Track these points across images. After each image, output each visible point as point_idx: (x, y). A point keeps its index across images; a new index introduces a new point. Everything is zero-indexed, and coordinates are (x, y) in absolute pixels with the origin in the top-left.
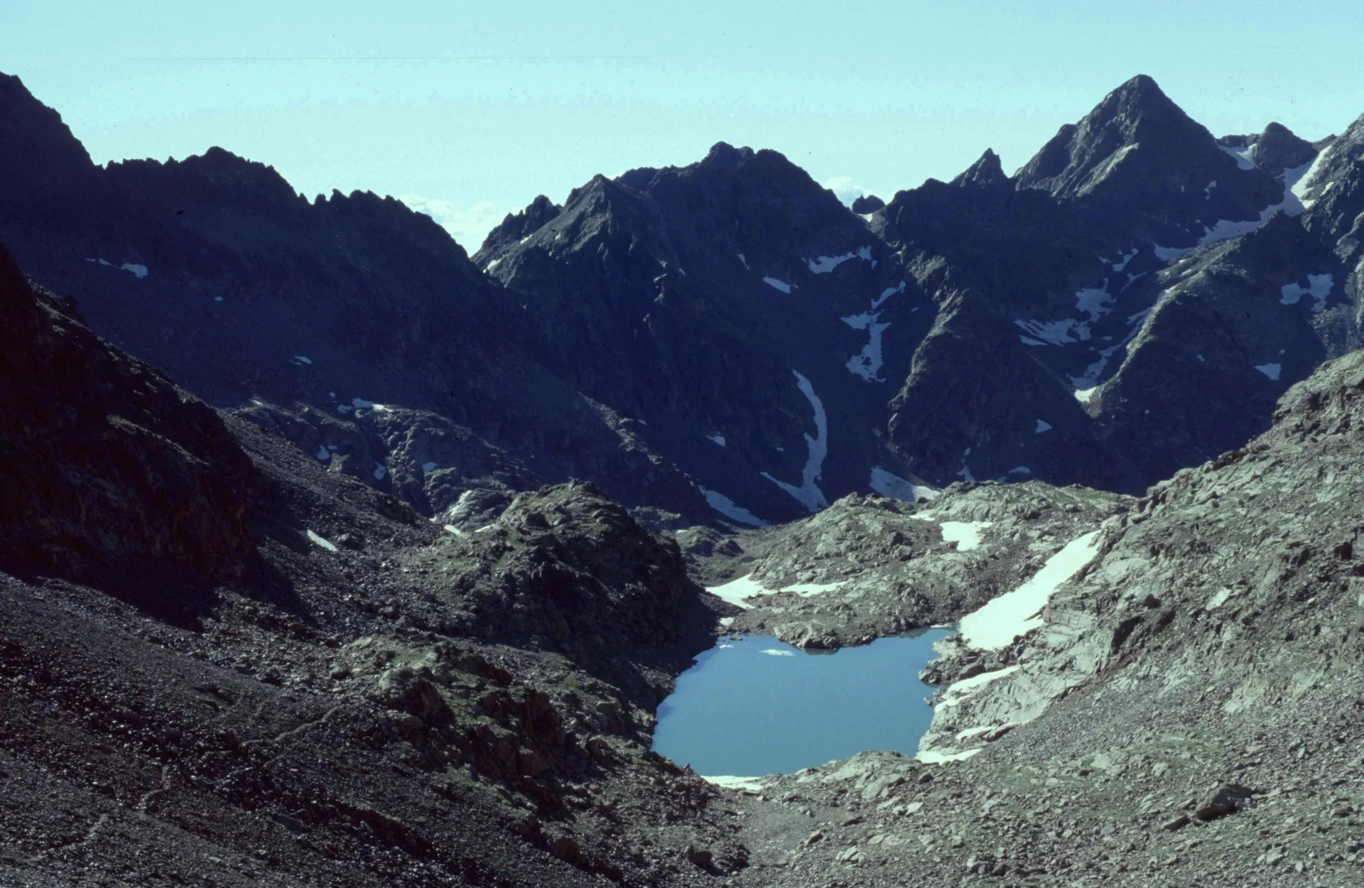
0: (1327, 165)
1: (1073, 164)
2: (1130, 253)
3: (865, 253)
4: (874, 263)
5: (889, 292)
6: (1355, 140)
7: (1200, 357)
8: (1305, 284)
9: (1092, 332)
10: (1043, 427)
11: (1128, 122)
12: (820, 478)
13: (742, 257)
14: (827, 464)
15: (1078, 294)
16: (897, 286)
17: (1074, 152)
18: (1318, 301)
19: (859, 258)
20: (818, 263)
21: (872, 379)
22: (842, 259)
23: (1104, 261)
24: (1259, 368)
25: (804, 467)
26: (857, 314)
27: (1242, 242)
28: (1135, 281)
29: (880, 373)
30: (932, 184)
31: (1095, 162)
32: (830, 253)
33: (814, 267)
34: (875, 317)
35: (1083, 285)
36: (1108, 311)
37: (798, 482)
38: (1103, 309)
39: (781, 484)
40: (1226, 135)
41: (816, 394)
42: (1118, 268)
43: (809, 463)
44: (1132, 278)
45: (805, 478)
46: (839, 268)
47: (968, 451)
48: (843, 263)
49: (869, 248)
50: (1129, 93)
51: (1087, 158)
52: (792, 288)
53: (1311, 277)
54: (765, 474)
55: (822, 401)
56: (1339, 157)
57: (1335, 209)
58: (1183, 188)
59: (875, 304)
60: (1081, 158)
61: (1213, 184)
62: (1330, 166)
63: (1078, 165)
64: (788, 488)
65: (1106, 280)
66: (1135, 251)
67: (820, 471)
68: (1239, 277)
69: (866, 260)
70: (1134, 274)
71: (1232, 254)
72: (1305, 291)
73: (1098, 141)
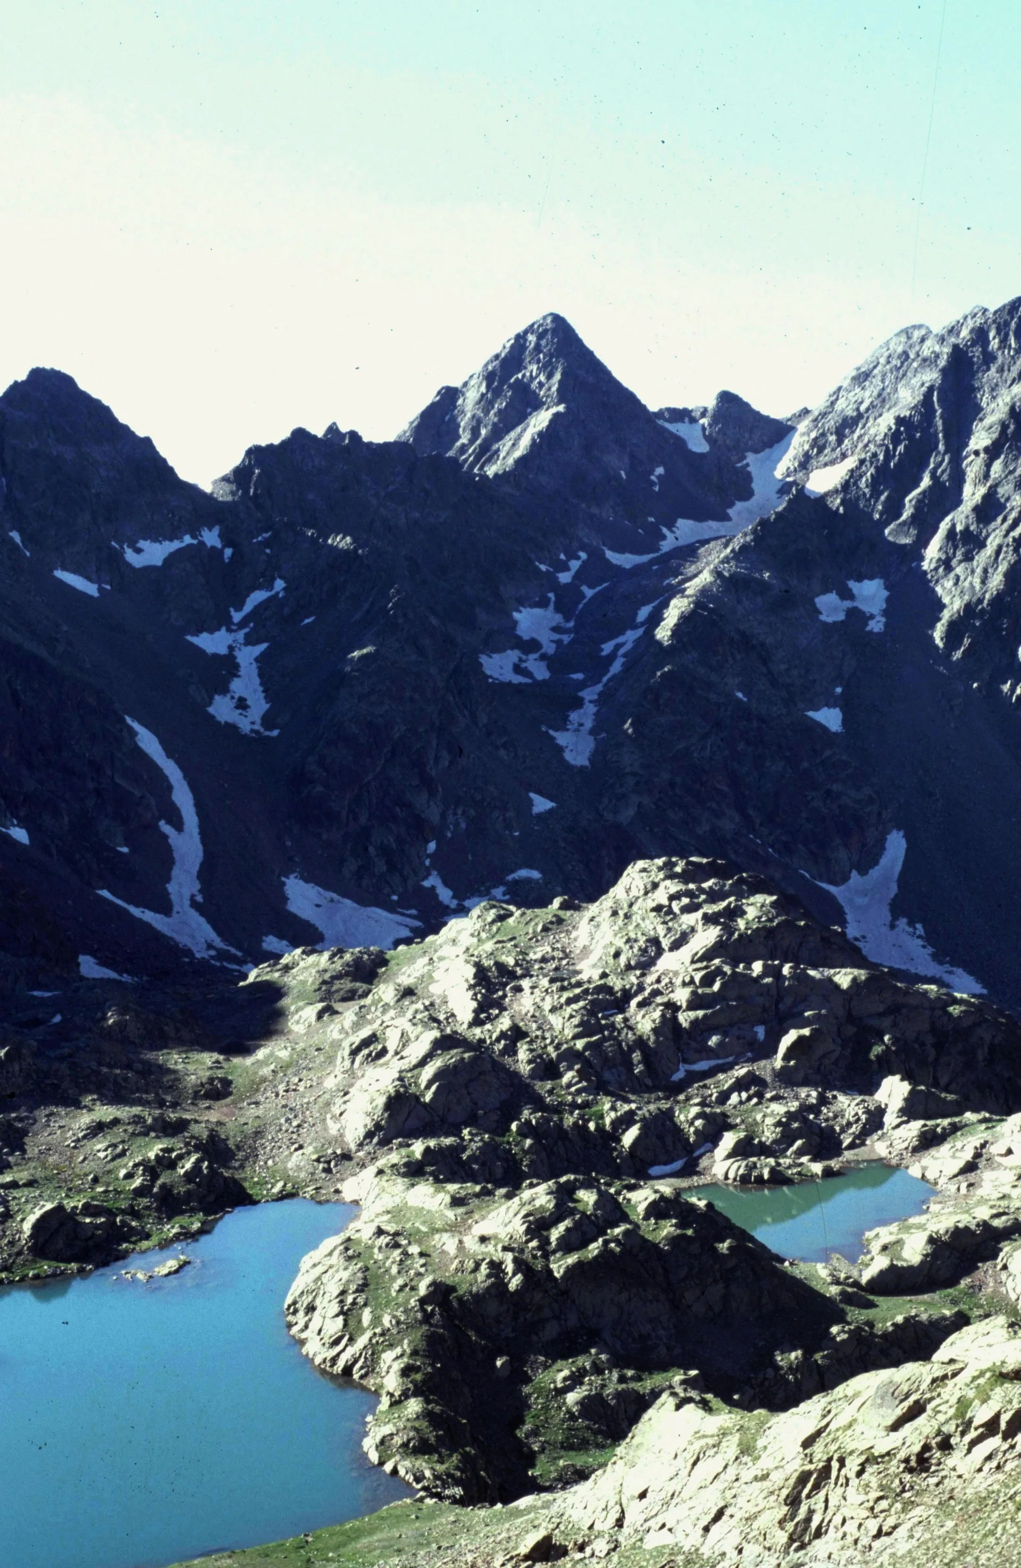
0: (807, 447)
1: (464, 440)
2: (578, 558)
3: (211, 538)
4: (228, 552)
5: (257, 597)
6: (842, 411)
7: (740, 695)
8: (846, 594)
9: (549, 668)
10: (541, 804)
11: (542, 378)
12: (199, 898)
13: (15, 536)
14: (206, 873)
15: (516, 615)
16: (270, 587)
17: (464, 422)
18: (872, 617)
19: (202, 544)
20: (138, 551)
21: (257, 732)
22: (175, 545)
23: (543, 568)
24: (811, 714)
25: (168, 879)
26: (211, 631)
27: (754, 531)
28: (594, 597)
29: (268, 720)
30: (300, 435)
31: (498, 433)
32: (156, 536)
33: (130, 556)
34: (241, 635)
35: (522, 602)
36: (566, 639)
37: (164, 907)
38: (556, 637)
39: (135, 911)
40: (663, 406)
41: (169, 755)
42: (565, 578)
43: (176, 872)
44: (589, 592)
45: (174, 898)
46: (171, 559)
47: (432, 846)
48: (179, 551)
49: (216, 530)
50: (540, 337)
51: (483, 432)
52: (100, 590)
53: (852, 584)
54: (105, 893)
55: (181, 767)
56: (823, 435)
57: (875, 484)
58: (623, 474)
59: (237, 617)
60: (475, 433)
61: (660, 470)
62: (812, 447)
63: (472, 441)
64: (148, 916)
65: (551, 595)
66: (583, 555)
67: (198, 886)
68: (762, 582)
69: (213, 548)
70: (591, 586)
71: (744, 548)
72: (848, 604)
73: (501, 404)
